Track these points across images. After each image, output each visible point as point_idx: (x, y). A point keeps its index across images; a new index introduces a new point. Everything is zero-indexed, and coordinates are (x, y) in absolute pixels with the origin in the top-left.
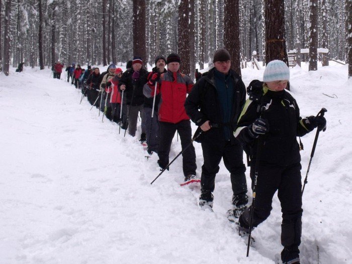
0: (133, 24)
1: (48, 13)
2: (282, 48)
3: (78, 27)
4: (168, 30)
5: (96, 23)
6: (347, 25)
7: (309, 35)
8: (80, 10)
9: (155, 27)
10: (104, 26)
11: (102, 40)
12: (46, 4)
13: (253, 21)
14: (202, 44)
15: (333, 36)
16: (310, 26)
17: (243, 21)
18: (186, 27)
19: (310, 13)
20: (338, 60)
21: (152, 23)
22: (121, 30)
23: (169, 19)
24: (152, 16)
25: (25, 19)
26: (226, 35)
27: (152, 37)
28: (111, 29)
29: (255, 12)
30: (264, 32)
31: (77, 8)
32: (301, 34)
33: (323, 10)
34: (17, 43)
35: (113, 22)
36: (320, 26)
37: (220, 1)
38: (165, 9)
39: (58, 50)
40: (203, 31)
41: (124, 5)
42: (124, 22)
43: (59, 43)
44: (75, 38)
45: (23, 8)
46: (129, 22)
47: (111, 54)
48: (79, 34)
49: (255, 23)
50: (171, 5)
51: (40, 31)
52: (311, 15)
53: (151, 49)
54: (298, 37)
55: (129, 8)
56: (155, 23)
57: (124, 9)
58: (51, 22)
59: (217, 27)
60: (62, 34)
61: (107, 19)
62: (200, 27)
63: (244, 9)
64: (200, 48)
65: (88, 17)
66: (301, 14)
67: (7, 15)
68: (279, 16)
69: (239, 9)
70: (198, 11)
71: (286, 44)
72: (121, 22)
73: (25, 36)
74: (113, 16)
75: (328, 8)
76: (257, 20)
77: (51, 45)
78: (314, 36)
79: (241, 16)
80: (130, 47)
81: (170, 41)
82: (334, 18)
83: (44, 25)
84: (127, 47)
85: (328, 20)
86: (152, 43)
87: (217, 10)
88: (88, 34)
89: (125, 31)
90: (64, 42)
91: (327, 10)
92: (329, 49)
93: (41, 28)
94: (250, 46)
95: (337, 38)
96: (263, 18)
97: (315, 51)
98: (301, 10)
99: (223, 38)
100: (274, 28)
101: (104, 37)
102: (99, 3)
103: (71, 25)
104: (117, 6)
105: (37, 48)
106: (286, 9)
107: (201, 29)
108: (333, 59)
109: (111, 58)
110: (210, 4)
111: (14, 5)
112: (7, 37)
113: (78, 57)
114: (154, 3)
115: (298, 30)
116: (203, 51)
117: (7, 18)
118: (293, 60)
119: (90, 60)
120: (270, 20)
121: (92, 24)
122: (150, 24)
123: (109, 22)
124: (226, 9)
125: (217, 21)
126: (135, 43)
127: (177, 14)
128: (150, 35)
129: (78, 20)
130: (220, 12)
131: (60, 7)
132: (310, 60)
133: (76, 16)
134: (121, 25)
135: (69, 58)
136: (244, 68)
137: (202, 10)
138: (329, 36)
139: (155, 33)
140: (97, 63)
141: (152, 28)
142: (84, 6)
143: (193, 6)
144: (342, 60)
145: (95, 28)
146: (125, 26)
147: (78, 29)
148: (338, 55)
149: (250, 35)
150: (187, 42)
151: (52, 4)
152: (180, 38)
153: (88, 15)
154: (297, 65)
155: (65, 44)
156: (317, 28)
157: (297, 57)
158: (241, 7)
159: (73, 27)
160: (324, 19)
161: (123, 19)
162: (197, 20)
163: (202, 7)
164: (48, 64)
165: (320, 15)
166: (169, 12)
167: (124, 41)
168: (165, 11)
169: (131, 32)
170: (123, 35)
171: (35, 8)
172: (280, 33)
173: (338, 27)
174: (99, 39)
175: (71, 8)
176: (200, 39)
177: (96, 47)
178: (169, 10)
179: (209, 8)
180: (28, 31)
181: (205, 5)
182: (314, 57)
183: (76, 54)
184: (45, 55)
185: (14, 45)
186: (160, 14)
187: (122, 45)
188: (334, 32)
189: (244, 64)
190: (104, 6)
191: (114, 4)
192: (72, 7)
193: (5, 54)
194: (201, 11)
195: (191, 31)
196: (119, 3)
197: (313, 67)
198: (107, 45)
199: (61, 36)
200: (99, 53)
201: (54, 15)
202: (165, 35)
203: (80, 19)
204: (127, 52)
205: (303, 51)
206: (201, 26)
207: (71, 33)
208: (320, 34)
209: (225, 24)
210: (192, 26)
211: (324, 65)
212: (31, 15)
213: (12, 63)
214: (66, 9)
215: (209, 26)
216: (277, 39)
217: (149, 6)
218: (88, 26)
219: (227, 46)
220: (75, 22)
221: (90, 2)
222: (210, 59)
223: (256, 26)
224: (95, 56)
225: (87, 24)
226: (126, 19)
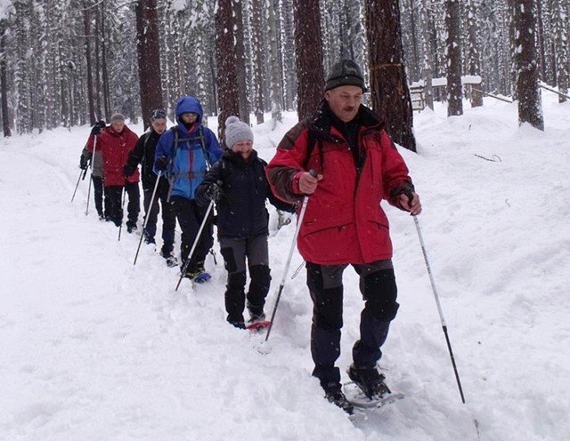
0: (138, 51)
2: (398, 78)
3: (44, 61)
4: (199, 58)
5: (74, 54)
6: (512, 32)
7: (446, 52)
8: (47, 32)
9: (177, 54)
10: (88, 58)
11: (85, 81)
13: (346, 34)
14: (259, 79)
15: (487, 54)
16: (447, 38)
17: (327, 35)
18: (229, 50)
19: (445, 14)
20: (500, 96)
21: (170, 48)
22: (117, 63)
23: (200, 39)
24: (169, 35)
26: (300, 62)
27: (172, 73)
28: (101, 63)
29: (349, 20)
30: (367, 53)
31: (41, 30)
32: (432, 53)
33: (468, 7)
35: (103, 50)
36: (465, 37)
37: (285, 4)
38: (191, 22)
39: (13, 103)
40: (258, 58)
41: (121, 19)
42: (122, 49)
43: (13, 91)
44: (40, 80)
46: (131, 48)
48: (46, 74)
49: (350, 37)
50: (201, 15)
52: (447, 17)
53: (171, 92)
54: (427, 58)
55: (129, 23)
56: (176, 48)
57: (122, 26)
59: (283, 48)
60: (19, 75)
61: (93, 44)
62: (253, 49)
63: (328, 15)
64: (256, 86)
65: (60, 44)
66: (429, 17)
68: (391, 23)
69: (320, 15)
70: (249, 23)
71: (406, 70)
72: (117, 50)
74: (103, 40)
75: (476, 5)
76: (352, 32)
78: (454, 54)
79: (323, 28)
80: (135, 90)
81: (204, 78)
82: (487, 21)
84: (129, 92)
85: (478, 25)
86: (173, 81)
87: (281, 18)
88: (61, 72)
89: (124, 64)
90: (22, 89)
91: (475, 8)
92: (483, 77)
95: (496, 57)
96: (362, 27)
97: (458, 80)
98: (428, 11)
99: (294, 66)
100: (383, 44)
101: (90, 75)
102: (78, 19)
103: (33, 59)
104: (108, 22)
106: (403, 10)
107: (256, 53)
108: (490, 94)
109: (103, 113)
110: (269, 8)
113: (48, 114)
114: (172, 12)
115: (425, 46)
116: (261, 92)
118: (419, 99)
119: (67, 118)
120: (376, 30)
121: (68, 56)
122: (168, 50)
123: (97, 51)
124: (298, 15)
125: (282, 38)
126: (143, 84)
127: (213, 30)
128: (167, 68)
129: (43, 50)
130: (288, 21)
131: (12, 29)
132: (449, 97)
133: (40, 43)
134: (118, 54)
135: (32, 116)
137: (257, 20)
138: (480, 53)
139: (177, 65)
140: (79, 122)
141: (171, 56)
142: (53, 26)
143: (239, 14)
144: (506, 95)
145: (74, 61)
146: (125, 55)
147: (44, 66)
148: (499, 86)
150: (232, 78)
152: (220, 70)
153: (60, 40)
154: (427, 108)
155: (24, 91)
156: (458, 41)
157: (427, 93)
158: (324, 11)
159: (37, 63)
160: (471, 23)
161: (120, 43)
162: (247, 39)
163: (256, 16)
165: (463, 18)
166: (199, 26)
167: (124, 82)
168: (192, 26)
169: (135, 66)
170: (122, 70)
172: (394, 52)
173: (497, 36)
174: (81, 80)
175: (31, 31)
176: (256, 71)
177: (77, 94)
178: (199, 22)
179: (268, 17)
181: (260, 10)
182: (457, 91)
183: (43, 109)
186: (183, 32)
187: (120, 88)
188: (490, 47)
190: (87, 23)
191: (104, 18)
192: (32, 28)
194: (255, 21)
195: (239, 57)
196: (113, 17)
197: (455, 108)
198: (95, 89)
199: (17, 78)
200: (82, 105)
201: (3, 43)
202: (194, 67)
203: (47, 47)
204: (129, 99)
205: (436, 82)
206: (256, 48)
207: (32, 72)
208: (464, 51)
209: (297, 43)
210: (240, 49)
211: (473, 105)
214: (23, 31)
216: (389, 62)
217: (164, 18)
218: (61, 60)
219: (303, 80)
220: (39, 53)
221: (64, 18)
222: (274, 105)
223: (351, 43)
224: (75, 109)
225: (60, 55)
226: (126, 43)
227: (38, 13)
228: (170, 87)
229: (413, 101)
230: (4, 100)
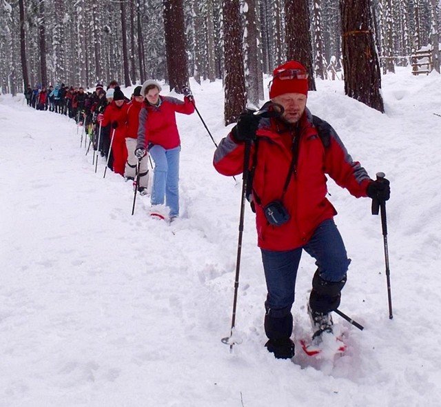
0: (165, 16)
1: (32, 7)
3: (78, 26)
5: (110, 19)
10: (123, 23)
11: (121, 44)
21: (197, 13)
22: (153, 27)
28: (136, 26)
35: (139, 15)
39: (51, 65)
43: (51, 54)
47: (137, 67)
48: (81, 38)
51: (22, 36)
54: (434, 24)
58: (38, 20)
60: (57, 39)
61: (128, 10)
65: (94, 9)
74: (138, 5)
77: (40, 58)
83: (28, 26)
84: (163, 55)
88: (96, 36)
89: (159, 29)
90: (60, 52)
93: (22, 31)
100: (352, 13)
101: (125, 41)
105: (19, 64)
109: (138, 74)
118: (428, 62)
120: (347, 1)
121: (104, 21)
129: (78, 15)
133: (75, 9)
135: (70, 77)
139: (206, 29)
145: (110, 26)
146: (159, 20)
154: (434, 70)
155: (61, 54)
157: (434, 57)
161: (154, 8)
167: (159, 45)
170: (157, 34)
172: (363, 20)
174: (117, 43)
177: (113, 56)
184: (32, 75)
187: (155, 51)
195: (251, 22)
198: (129, 52)
199: (55, 42)
200: (118, 67)
201: (42, 9)
203: (82, 13)
204: (163, 62)
212: (3, 13)
218: (95, 24)
220: (74, 14)
224: (111, 71)
225: (94, 20)
226: (160, 9)
229: (420, 65)
230: (43, 63)
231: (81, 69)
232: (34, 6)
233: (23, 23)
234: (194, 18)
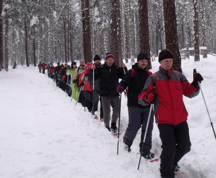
0: (83, 36)
1: (30, 32)
2: (176, 48)
3: (49, 39)
4: (105, 39)
5: (60, 37)
7: (194, 38)
8: (50, 29)
9: (97, 37)
10: (65, 38)
11: (64, 47)
12: (29, 26)
13: (158, 31)
14: (127, 47)
15: (209, 39)
16: (194, 33)
17: (151, 31)
18: (115, 37)
20: (213, 54)
22: (76, 40)
23: (105, 32)
24: (94, 31)
25: (17, 37)
26: (141, 42)
27: (95, 44)
28: (70, 40)
29: (159, 25)
30: (165, 38)
31: (48, 28)
32: (189, 38)
33: (202, 22)
34: (13, 51)
35: (71, 36)
36: (201, 33)
37: (136, 20)
38: (102, 27)
39: (38, 54)
40: (126, 39)
41: (77, 24)
43: (37, 50)
44: (48, 46)
45: (15, 30)
46: (81, 35)
47: (70, 56)
48: (50, 44)
49: (160, 32)
50: (106, 24)
51: (26, 43)
52: (194, 26)
53: (95, 51)
54: (187, 40)
55: (80, 26)
56: (97, 35)
57: (77, 27)
58: (33, 37)
59: (136, 36)
60: (40, 44)
61: (67, 33)
62: (125, 36)
63: (152, 24)
64: (125, 49)
65: (55, 33)
66: (188, 25)
67: (6, 34)
68: (173, 28)
69: (149, 24)
70: (124, 27)
71: (179, 45)
72: (76, 35)
73: (17, 47)
74: (70, 32)
75: (205, 21)
76: (160, 30)
77: (33, 51)
78: (197, 39)
79: (150, 29)
80: (82, 50)
81: (106, 46)
82: (209, 27)
83: (29, 39)
84: (80, 51)
85: (206, 28)
86: (95, 47)
87: (135, 25)
88: (55, 43)
89: (78, 41)
90: (41, 49)
91: (205, 22)
92: (207, 47)
94: (157, 47)
95: (212, 40)
96: (164, 29)
97: (198, 48)
98: (188, 23)
99: (139, 43)
100: (171, 36)
101: (65, 46)
102: (62, 24)
103: (45, 39)
105: (24, 54)
106: (179, 23)
107: (125, 38)
108: (210, 53)
109: (70, 58)
110: (130, 22)
111: (11, 28)
112: (6, 48)
113: (50, 58)
114: (95, 23)
115: (186, 36)
116: (127, 52)
117: (6, 36)
118: (184, 55)
119: (57, 60)
120: (168, 31)
121: (58, 38)
122: (94, 36)
123: (68, 36)
124: (141, 25)
125: (135, 32)
126: (84, 48)
127: (110, 29)
128: (94, 43)
130: (137, 26)
131: (38, 28)
132: (195, 54)
133: (48, 33)
134: (76, 37)
135: (44, 59)
136: (154, 61)
137: (126, 26)
138: (206, 38)
139: (97, 41)
140: (61, 62)
141: (95, 38)
142: (52, 27)
143: (120, 24)
144: (215, 54)
145: (60, 39)
146: (78, 37)
147: (49, 41)
148: (213, 50)
149: (157, 40)
150: (117, 47)
151: (33, 26)
152: (112, 44)
154: (187, 58)
156: (198, 34)
157: (187, 53)
158: (150, 22)
159: (46, 40)
160: (203, 28)
161: (76, 33)
162: (123, 32)
163: (126, 24)
164: (32, 63)
165: (200, 26)
166: (105, 28)
167: (78, 47)
168: (103, 28)
169: (82, 41)
170: (77, 43)
171: (23, 29)
172: (175, 39)
173: (213, 32)
174: (62, 46)
175: (44, 28)
176: (125, 44)
177: (61, 51)
178: (105, 26)
179: (130, 25)
180: (19, 43)
182: (198, 53)
183: (48, 57)
184: (29, 58)
185: (11, 52)
186: (100, 29)
187: (76, 50)
188: (210, 36)
189: (153, 59)
190: (65, 26)
191: (71, 24)
192: (45, 27)
193: (5, 58)
194: (125, 26)
195: (119, 39)
196: (74, 24)
197: (197, 59)
198: (67, 50)
200: (63, 55)
201: (34, 33)
202: (103, 42)
203: (50, 34)
204: (80, 54)
205: (190, 49)
206: (126, 36)
207: (45, 43)
208: (201, 38)
209: (140, 34)
210: (120, 36)
211: (204, 57)
212: (20, 34)
213: (10, 63)
214: (42, 28)
215: (130, 36)
216: (173, 42)
217: (93, 25)
218: (55, 39)
219: (142, 48)
220: (47, 36)
221: (56, 24)
222: (132, 57)
223: (160, 34)
224: (60, 57)
225: (55, 37)
226: (79, 33)
227: (47, 22)
228: (94, 49)
229: (181, 56)
230: (34, 53)
231: (49, 56)
232: (31, 31)
233: (27, 38)
234: (94, 37)
